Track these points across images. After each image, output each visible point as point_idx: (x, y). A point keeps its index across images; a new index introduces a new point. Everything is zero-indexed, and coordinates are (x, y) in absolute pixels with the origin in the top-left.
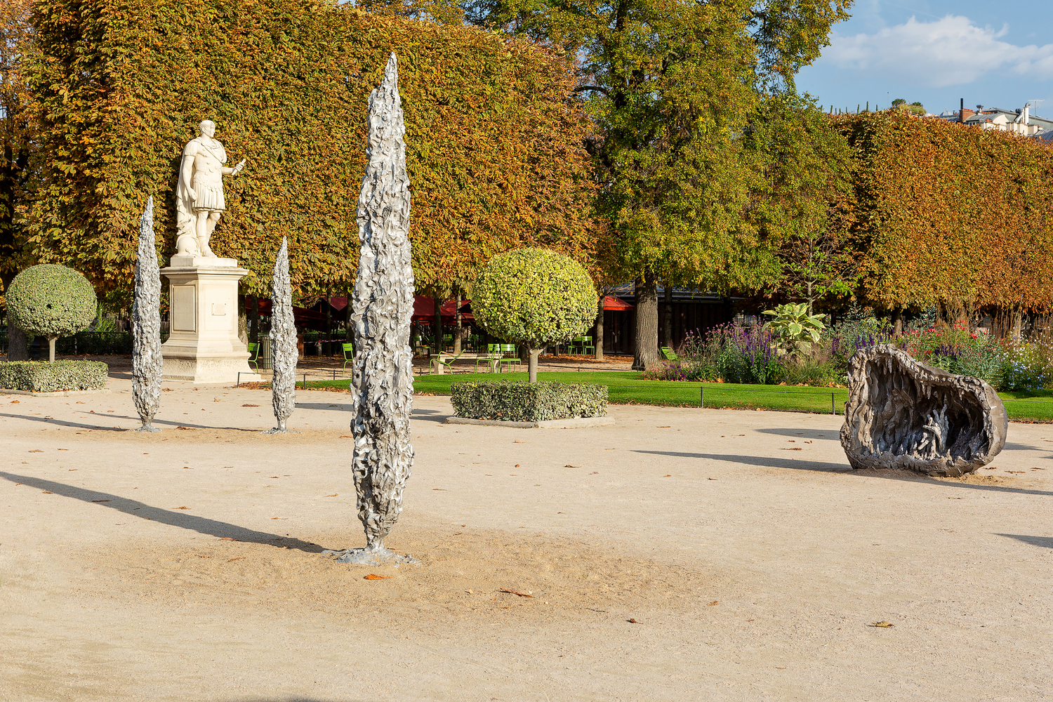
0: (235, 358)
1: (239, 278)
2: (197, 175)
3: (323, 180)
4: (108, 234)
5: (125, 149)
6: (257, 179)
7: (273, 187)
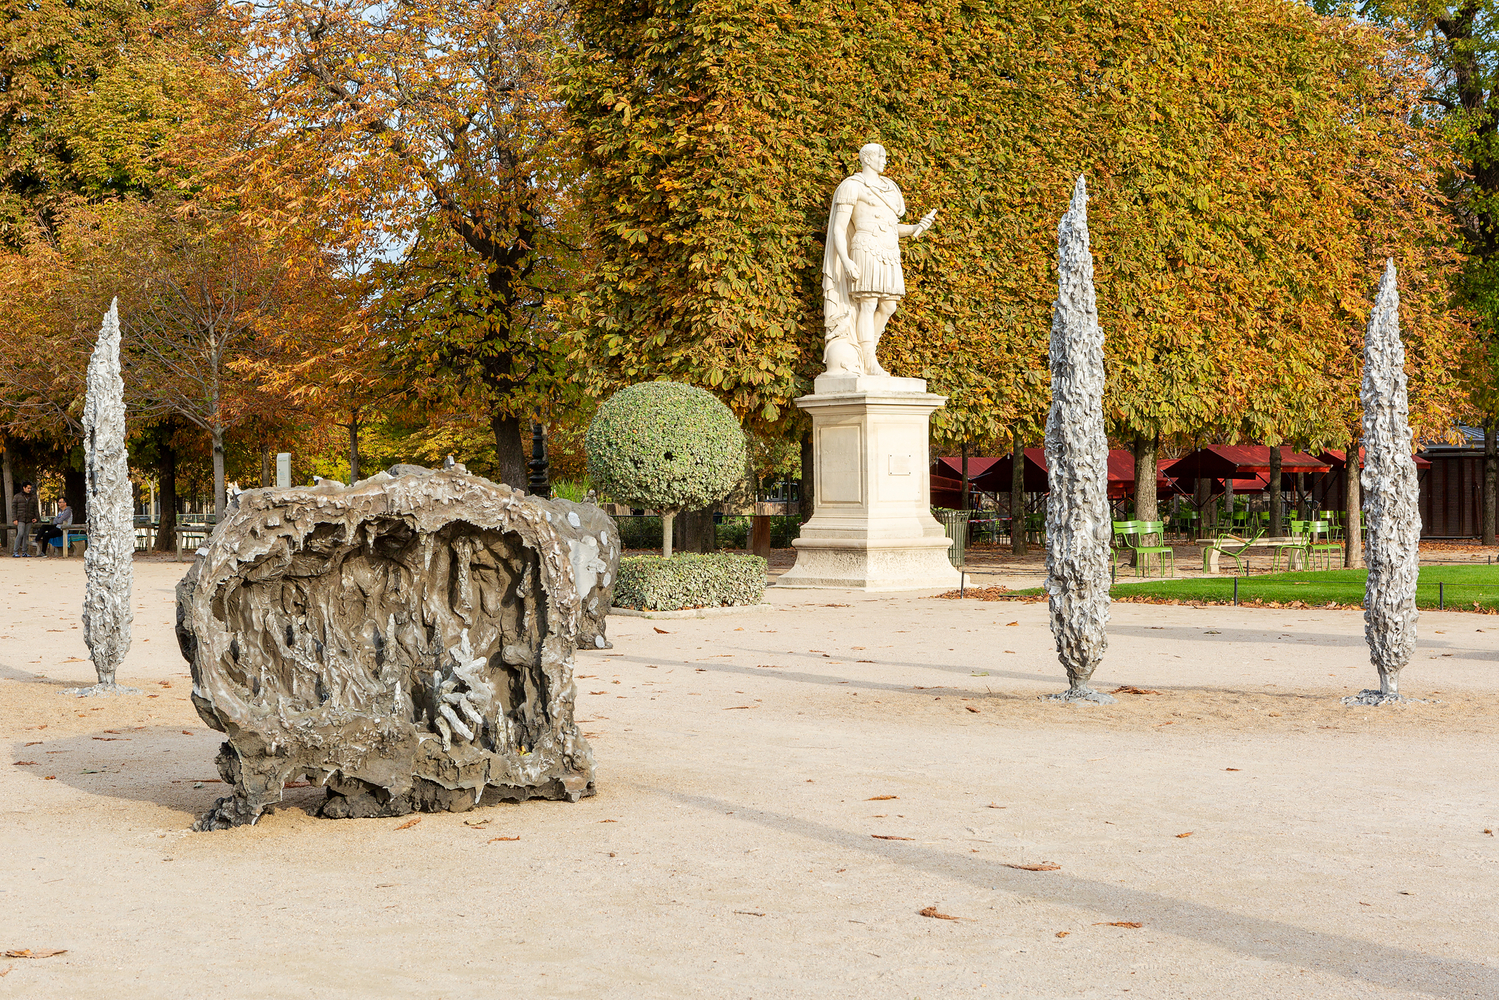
0: (927, 548)
1: (931, 410)
2: (858, 237)
3: (1044, 249)
4: (709, 341)
5: (737, 196)
6: (944, 246)
7: (968, 259)
